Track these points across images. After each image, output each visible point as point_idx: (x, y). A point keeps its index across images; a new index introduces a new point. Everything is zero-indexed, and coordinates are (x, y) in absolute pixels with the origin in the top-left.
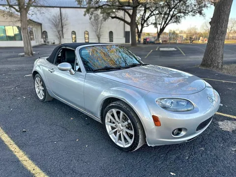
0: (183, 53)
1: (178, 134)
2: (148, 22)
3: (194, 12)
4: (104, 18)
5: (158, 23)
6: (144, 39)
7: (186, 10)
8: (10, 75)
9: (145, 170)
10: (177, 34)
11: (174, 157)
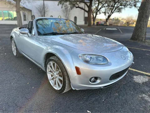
0: (121, 31)
1: (94, 82)
2: (101, 12)
3: (131, 5)
4: (71, 7)
5: (106, 12)
6: (97, 22)
7: (125, 4)
8: (3, 40)
9: (69, 108)
10: (119, 20)
11: (94, 99)
